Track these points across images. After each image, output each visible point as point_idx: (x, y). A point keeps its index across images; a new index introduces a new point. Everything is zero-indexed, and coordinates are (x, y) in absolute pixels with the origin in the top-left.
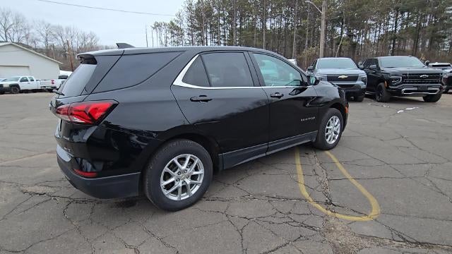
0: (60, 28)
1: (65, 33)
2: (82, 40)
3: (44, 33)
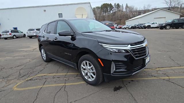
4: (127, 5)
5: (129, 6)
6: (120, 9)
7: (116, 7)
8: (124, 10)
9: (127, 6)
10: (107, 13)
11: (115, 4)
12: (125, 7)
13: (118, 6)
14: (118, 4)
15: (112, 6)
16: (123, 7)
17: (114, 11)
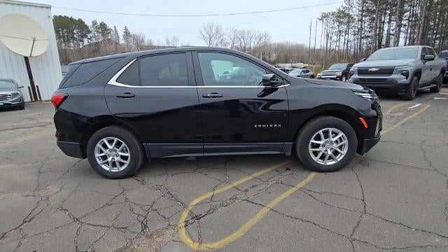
0: (243, 32)
1: (246, 35)
2: (258, 40)
3: (232, 37)
4: (126, 29)
5: (132, 33)
6: (109, 37)
7: (98, 32)
8: (122, 41)
9: (127, 33)
10: (73, 42)
11: (94, 23)
12: (123, 34)
13: (103, 28)
14: (103, 26)
15: (86, 27)
16: (116, 33)
17: (94, 40)
